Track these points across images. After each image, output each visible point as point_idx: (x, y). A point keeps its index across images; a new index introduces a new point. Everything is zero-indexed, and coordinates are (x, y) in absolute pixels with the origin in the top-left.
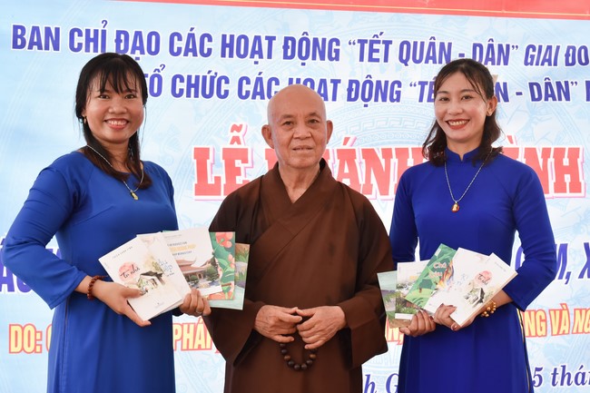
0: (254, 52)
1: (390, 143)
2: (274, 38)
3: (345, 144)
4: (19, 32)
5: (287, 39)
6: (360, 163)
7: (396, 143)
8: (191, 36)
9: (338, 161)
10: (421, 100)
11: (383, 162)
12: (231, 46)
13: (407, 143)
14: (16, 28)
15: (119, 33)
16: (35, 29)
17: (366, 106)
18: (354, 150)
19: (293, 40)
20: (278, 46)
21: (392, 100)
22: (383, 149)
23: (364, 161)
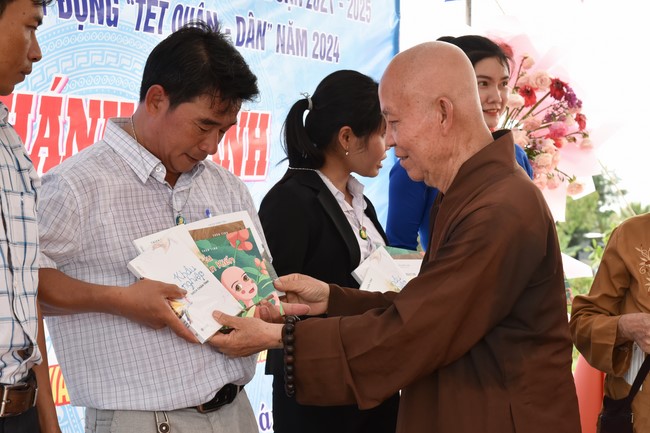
1: (100, 91)
3: (53, 88)
6: (65, 123)
7: (106, 92)
9: (39, 117)
10: (137, 28)
11: (89, 121)
13: (117, 93)
17: (81, 27)
18: (61, 99)
21: (110, 23)
22: (91, 101)
23: (68, 119)
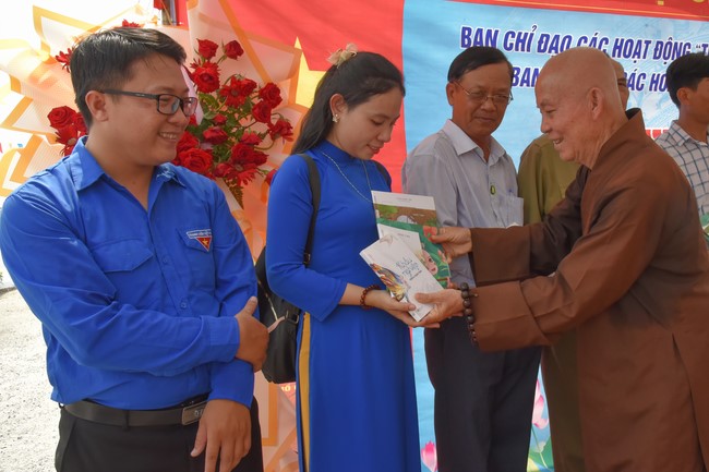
0: (635, 53)
2: (650, 42)
4: (467, 32)
5: (658, 43)
8: (594, 39)
12: (620, 48)
14: (464, 29)
15: (543, 36)
16: (480, 31)
19: (662, 43)
20: (652, 47)
